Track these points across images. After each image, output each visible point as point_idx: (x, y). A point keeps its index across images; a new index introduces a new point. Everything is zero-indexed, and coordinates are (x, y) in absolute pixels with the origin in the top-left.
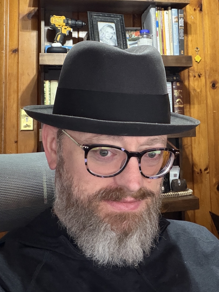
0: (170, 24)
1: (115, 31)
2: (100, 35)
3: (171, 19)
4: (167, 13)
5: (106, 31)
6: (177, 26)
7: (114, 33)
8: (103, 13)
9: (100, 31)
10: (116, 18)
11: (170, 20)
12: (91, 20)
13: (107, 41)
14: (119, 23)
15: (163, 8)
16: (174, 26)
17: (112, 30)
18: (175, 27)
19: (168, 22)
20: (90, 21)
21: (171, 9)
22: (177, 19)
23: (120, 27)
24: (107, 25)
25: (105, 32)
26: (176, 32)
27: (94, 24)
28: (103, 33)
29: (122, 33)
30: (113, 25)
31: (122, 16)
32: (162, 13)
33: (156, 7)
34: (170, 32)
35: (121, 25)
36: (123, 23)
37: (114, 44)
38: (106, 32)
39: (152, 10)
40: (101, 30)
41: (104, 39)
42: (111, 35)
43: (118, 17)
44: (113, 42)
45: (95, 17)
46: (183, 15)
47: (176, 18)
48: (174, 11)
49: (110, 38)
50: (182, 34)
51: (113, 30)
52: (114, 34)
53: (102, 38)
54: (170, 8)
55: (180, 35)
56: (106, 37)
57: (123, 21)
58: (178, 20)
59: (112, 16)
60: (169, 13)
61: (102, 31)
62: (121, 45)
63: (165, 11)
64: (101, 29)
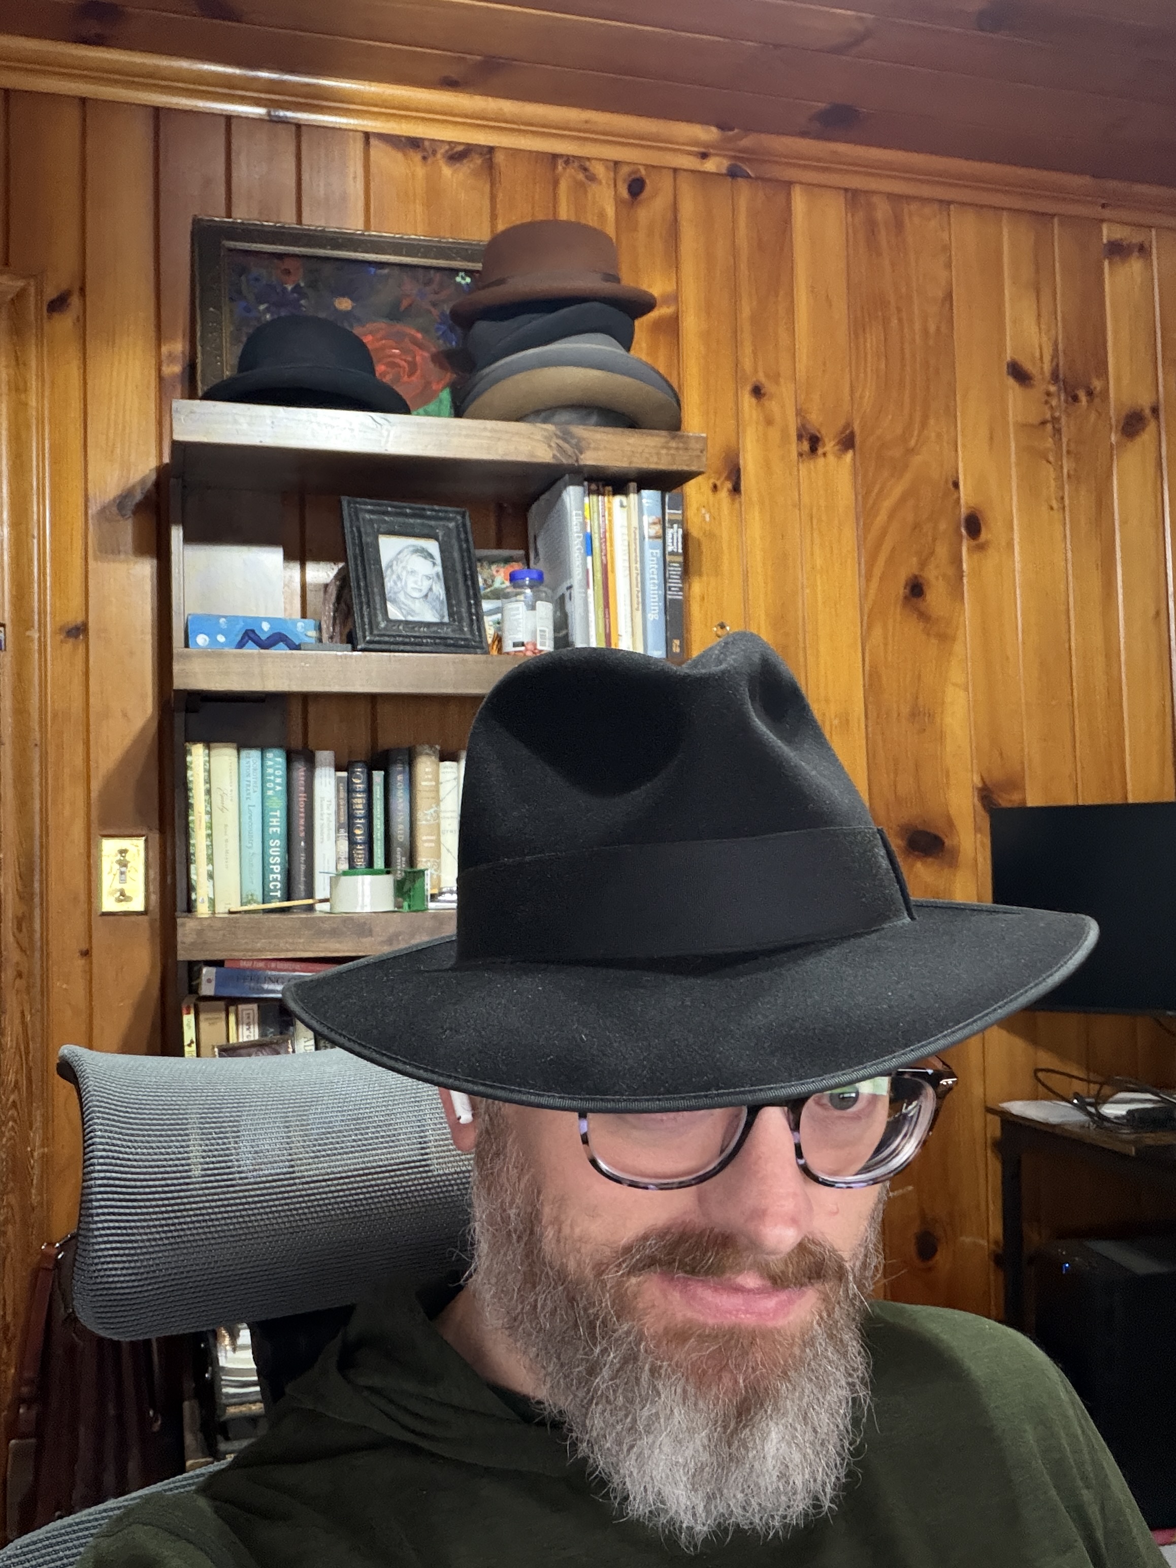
0: (632, 547)
1: (439, 569)
2: (389, 584)
3: (637, 526)
4: (625, 503)
5: (409, 569)
6: (658, 551)
7: (438, 575)
8: (396, 503)
9: (387, 568)
10: (442, 523)
11: (633, 529)
12: (354, 529)
13: (412, 606)
14: (454, 542)
15: (610, 488)
16: (648, 552)
17: (428, 563)
18: (653, 555)
19: (626, 537)
20: (352, 531)
21: (638, 491)
22: (658, 528)
23: (456, 555)
24: (411, 549)
25: (404, 573)
26: (655, 572)
27: (367, 544)
28: (399, 578)
29: (465, 575)
30: (432, 546)
31: (463, 517)
32: (604, 505)
33: (586, 483)
34: (634, 572)
35: (460, 547)
36: (467, 541)
37: (437, 616)
38: (408, 572)
39: (572, 495)
40: (390, 566)
41: (401, 597)
42: (426, 584)
43: (450, 520)
44: (434, 607)
45: (367, 516)
46: (680, 512)
47: (654, 523)
48: (650, 497)
49: (425, 591)
50: (675, 582)
51: (434, 564)
52: (435, 578)
53: (395, 593)
54: (633, 485)
55: (668, 585)
56: (409, 590)
57: (466, 533)
58: (661, 531)
59: (429, 513)
60: (632, 506)
61: (394, 567)
62: (460, 620)
63: (618, 499)
64: (391, 561)
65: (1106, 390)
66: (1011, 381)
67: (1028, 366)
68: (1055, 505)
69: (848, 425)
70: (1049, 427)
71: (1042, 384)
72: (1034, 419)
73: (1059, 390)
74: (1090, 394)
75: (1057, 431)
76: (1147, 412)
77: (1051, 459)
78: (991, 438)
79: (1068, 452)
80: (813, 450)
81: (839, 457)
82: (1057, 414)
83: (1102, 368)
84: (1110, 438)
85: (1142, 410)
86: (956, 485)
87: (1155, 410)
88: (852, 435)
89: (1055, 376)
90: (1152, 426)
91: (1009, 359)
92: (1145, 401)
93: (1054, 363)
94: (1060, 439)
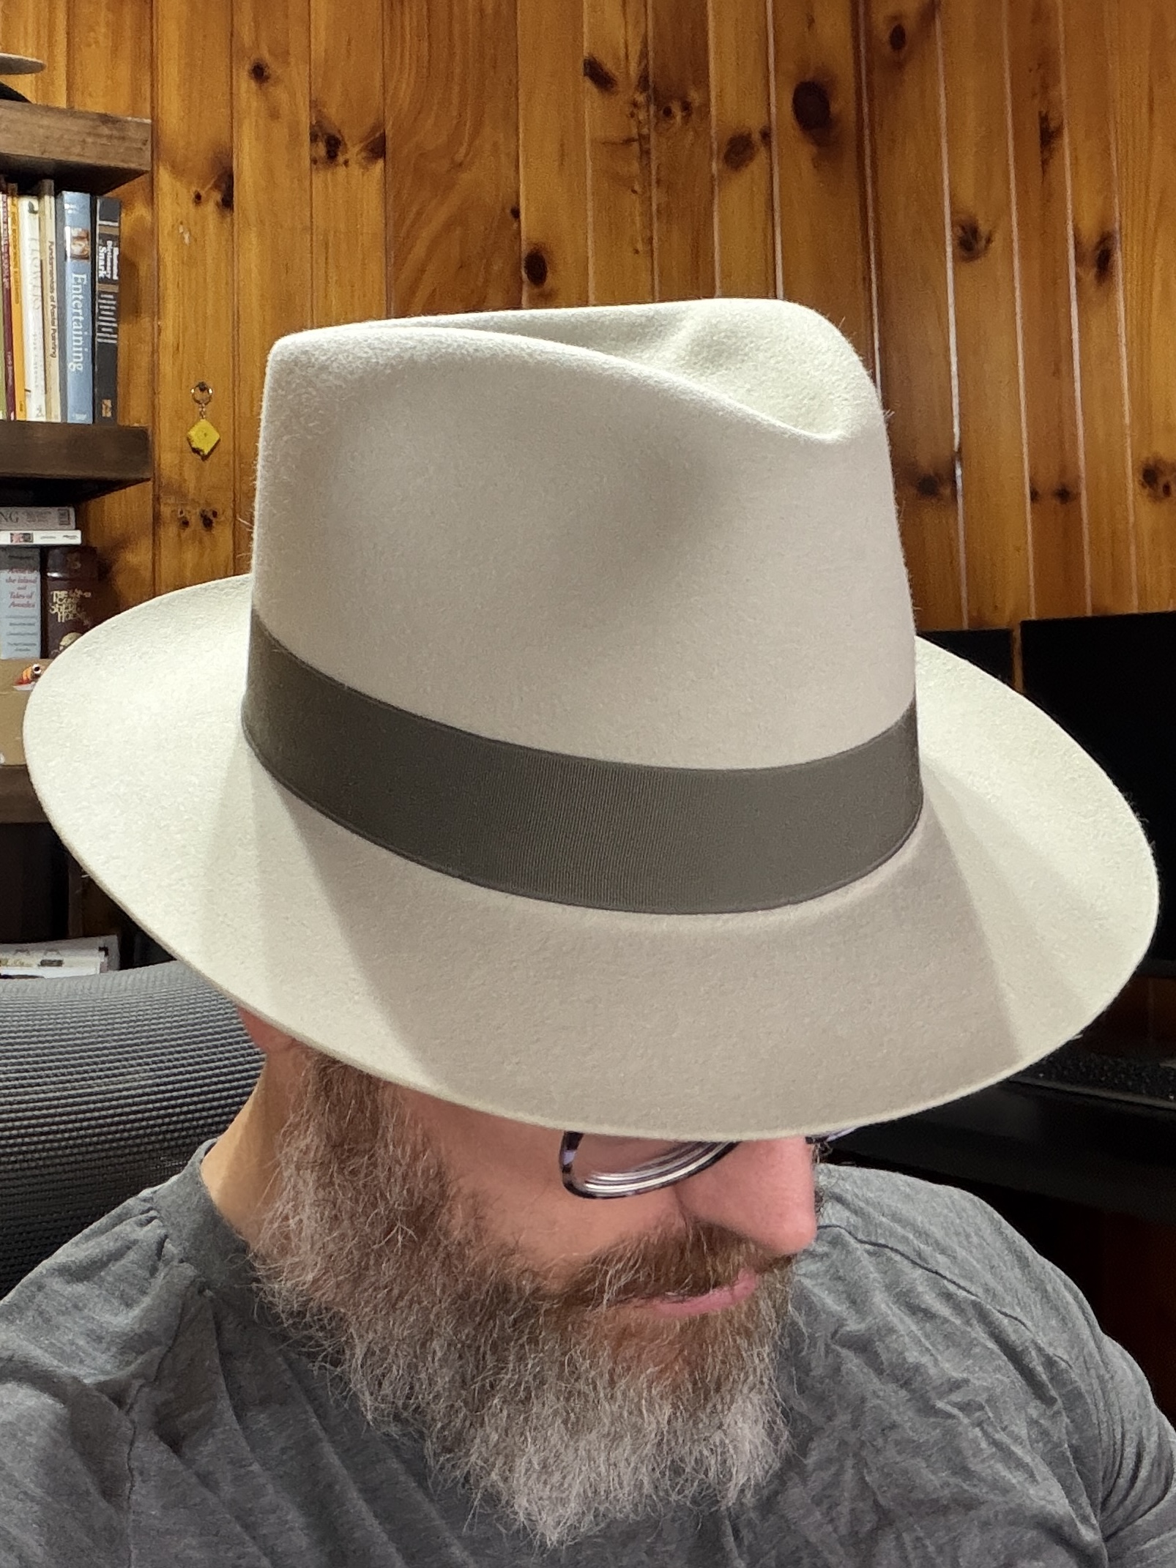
0: (47, 268)
3: (54, 240)
4: (36, 208)
6: (85, 276)
11: (48, 244)
15: (15, 186)
16: (71, 277)
18: (77, 281)
19: (38, 255)
21: (57, 193)
22: (85, 245)
26: (80, 306)
32: (5, 207)
34: (49, 304)
46: (117, 224)
47: (80, 238)
48: (74, 202)
50: (107, 320)
55: (97, 324)
58: (89, 249)
60: (47, 212)
63: (26, 202)
65: (706, 104)
66: (588, 84)
67: (609, 66)
68: (640, 247)
69: (379, 125)
70: (635, 146)
71: (627, 91)
72: (615, 134)
73: (648, 101)
74: (686, 107)
75: (645, 153)
76: (756, 137)
77: (637, 188)
78: (562, 155)
79: (658, 182)
80: (332, 155)
81: (366, 168)
82: (645, 131)
83: (701, 77)
84: (710, 166)
85: (750, 135)
86: (516, 213)
87: (766, 135)
88: (383, 137)
89: (643, 82)
90: (761, 156)
91: (586, 54)
92: (754, 123)
93: (643, 64)
94: (648, 164)
